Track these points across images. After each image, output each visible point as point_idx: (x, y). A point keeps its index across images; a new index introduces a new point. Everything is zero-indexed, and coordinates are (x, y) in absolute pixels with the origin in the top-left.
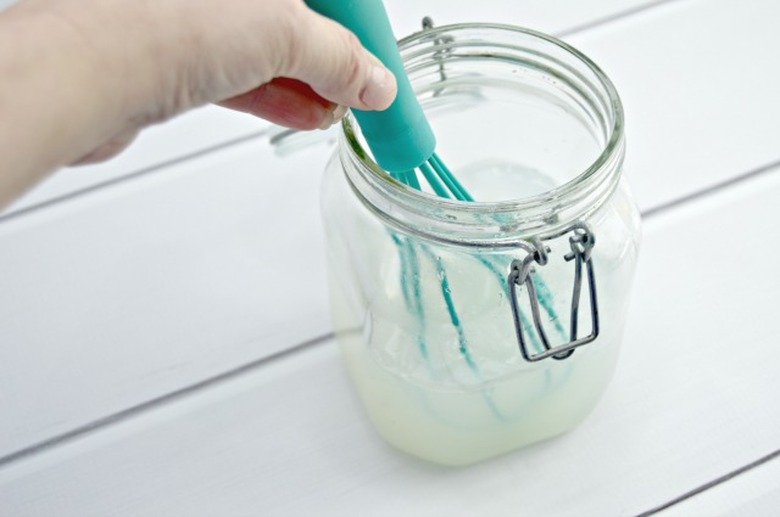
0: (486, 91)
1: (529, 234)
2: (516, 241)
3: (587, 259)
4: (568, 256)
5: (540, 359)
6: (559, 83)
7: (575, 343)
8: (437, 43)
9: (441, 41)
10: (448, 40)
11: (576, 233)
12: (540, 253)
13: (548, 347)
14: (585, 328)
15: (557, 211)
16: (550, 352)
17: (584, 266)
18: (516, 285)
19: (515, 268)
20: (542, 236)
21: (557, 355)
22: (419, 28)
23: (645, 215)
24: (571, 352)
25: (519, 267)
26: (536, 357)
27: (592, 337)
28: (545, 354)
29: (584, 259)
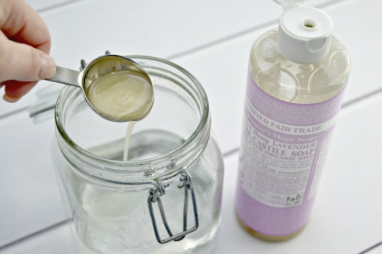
1: (156, 177)
2: (149, 181)
3: (191, 188)
4: (181, 186)
5: (167, 242)
7: (186, 232)
11: (182, 175)
12: (161, 189)
13: (171, 235)
15: (174, 162)
16: (172, 237)
17: (189, 191)
18: (152, 203)
19: (151, 194)
20: (162, 178)
21: (176, 239)
24: (183, 237)
25: (153, 193)
26: (165, 241)
27: (195, 228)
28: (170, 239)
29: (189, 188)
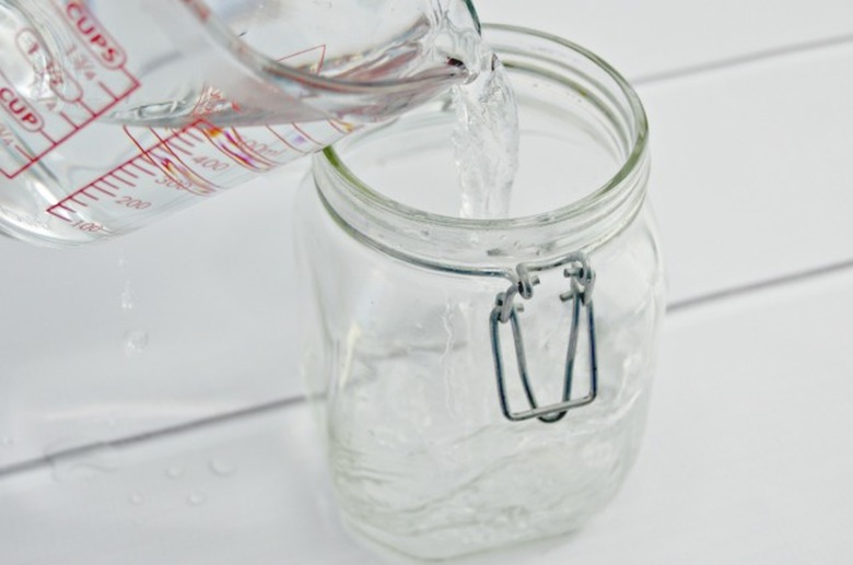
3: (587, 302)
4: (564, 296)
5: (523, 418)
7: (568, 404)
11: (573, 266)
12: (524, 285)
13: (534, 405)
14: (581, 388)
16: (536, 411)
17: (583, 310)
18: (500, 324)
19: (499, 303)
20: (530, 265)
21: (544, 417)
24: (562, 415)
25: (503, 300)
26: (519, 416)
27: (589, 399)
28: (530, 413)
29: (583, 301)
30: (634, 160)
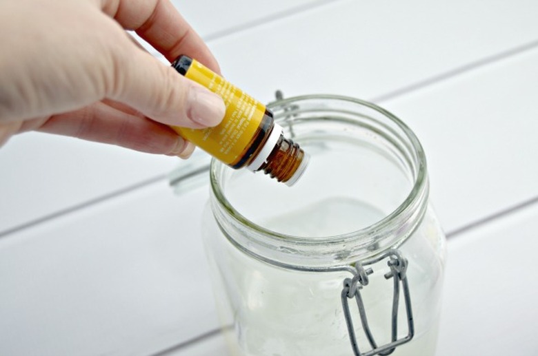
0: (330, 144)
1: (353, 261)
2: (344, 267)
3: (403, 278)
4: (388, 275)
6: (379, 138)
7: (396, 343)
8: (286, 110)
9: (289, 109)
10: (295, 107)
11: (391, 258)
12: (362, 277)
13: (374, 346)
14: (403, 332)
15: (377, 241)
16: (376, 350)
17: (401, 283)
18: (348, 299)
19: (347, 286)
20: (363, 262)
21: (382, 353)
22: (273, 99)
23: (449, 236)
24: (392, 350)
25: (350, 284)
27: (409, 338)
28: (373, 352)
29: (400, 278)
30: (418, 185)
